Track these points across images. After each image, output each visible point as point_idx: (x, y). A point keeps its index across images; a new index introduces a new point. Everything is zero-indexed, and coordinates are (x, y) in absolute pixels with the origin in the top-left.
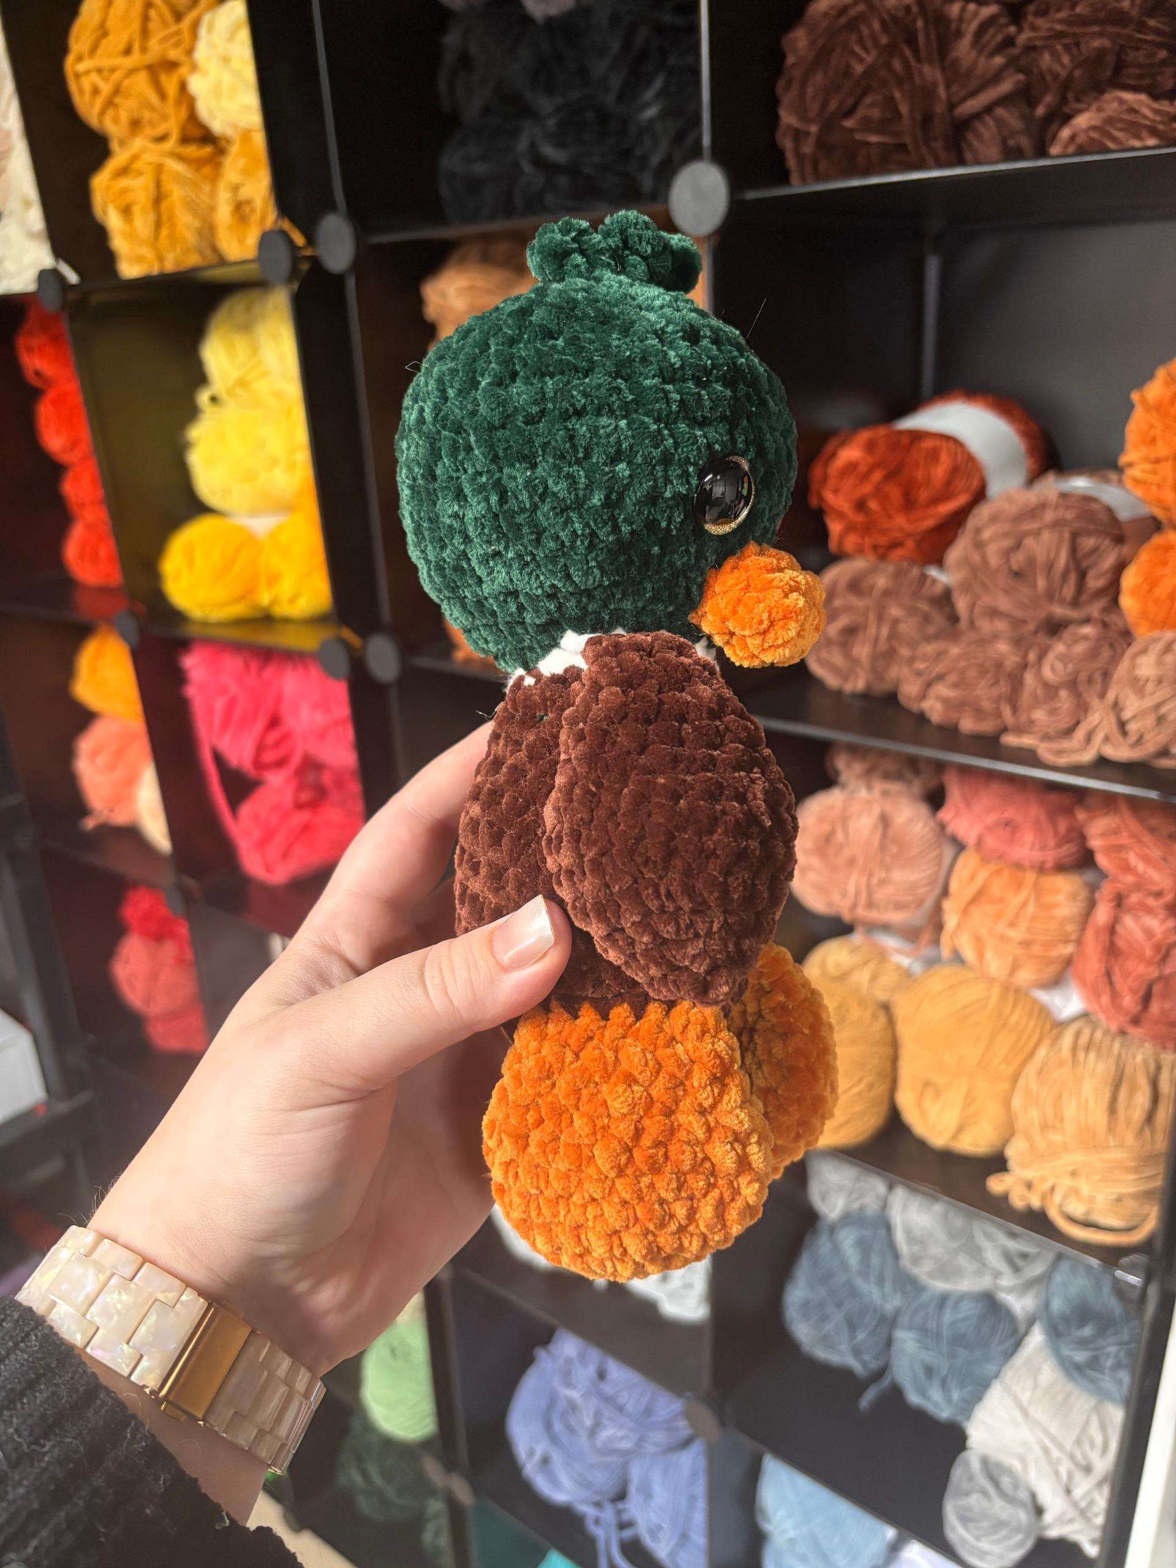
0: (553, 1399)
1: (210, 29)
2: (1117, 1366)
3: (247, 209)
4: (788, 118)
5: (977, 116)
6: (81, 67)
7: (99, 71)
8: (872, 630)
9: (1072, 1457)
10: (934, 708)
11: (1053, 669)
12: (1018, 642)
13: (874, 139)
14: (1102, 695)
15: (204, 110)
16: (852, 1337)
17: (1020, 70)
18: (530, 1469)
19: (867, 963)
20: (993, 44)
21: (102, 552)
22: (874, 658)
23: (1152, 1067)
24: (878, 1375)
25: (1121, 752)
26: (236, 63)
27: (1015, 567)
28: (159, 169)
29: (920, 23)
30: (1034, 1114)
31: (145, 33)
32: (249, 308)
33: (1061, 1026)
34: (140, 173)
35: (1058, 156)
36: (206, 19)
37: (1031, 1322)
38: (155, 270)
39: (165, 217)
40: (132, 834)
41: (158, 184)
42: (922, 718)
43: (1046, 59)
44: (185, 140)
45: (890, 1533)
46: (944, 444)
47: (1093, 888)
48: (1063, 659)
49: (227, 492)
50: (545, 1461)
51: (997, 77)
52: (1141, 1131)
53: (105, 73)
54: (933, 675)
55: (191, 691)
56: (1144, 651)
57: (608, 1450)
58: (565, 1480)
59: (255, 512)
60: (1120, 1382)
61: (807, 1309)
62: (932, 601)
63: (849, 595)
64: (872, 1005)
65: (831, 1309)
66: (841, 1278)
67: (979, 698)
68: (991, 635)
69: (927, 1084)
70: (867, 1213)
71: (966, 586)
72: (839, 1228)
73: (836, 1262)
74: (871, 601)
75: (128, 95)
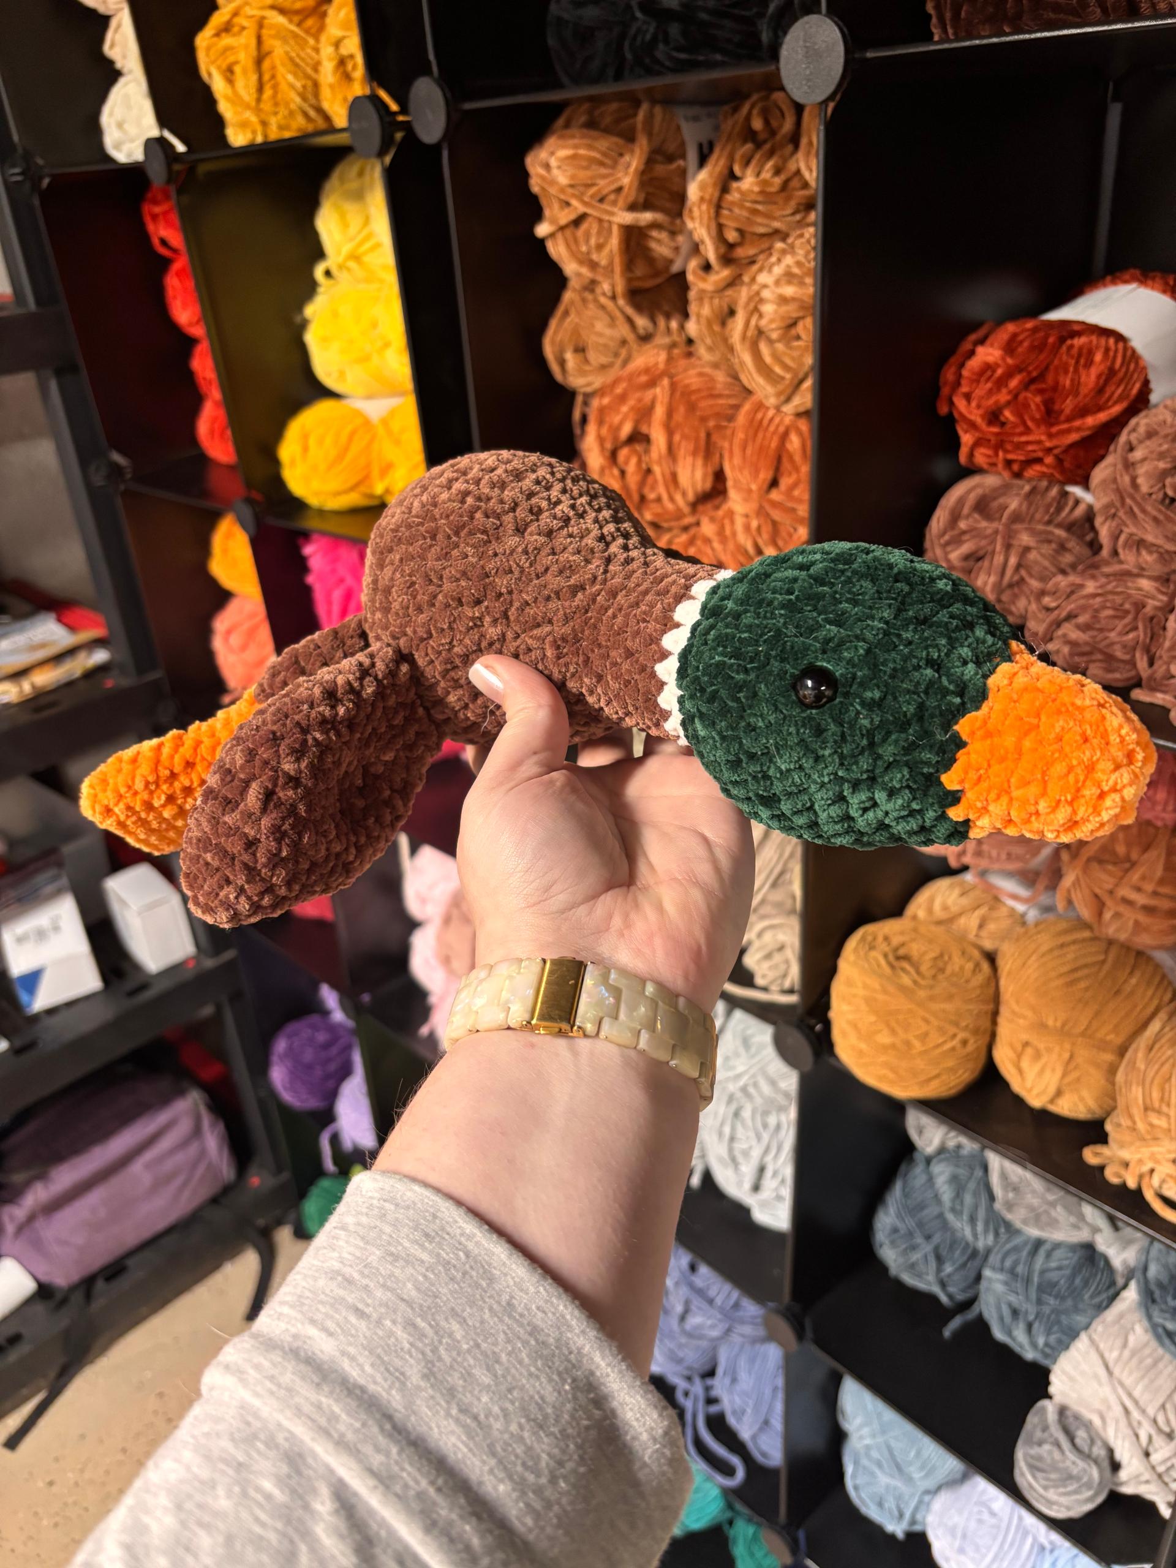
3: (349, 67)
8: (999, 559)
9: (1154, 1422)
10: (1061, 652)
12: (1165, 580)
16: (939, 1270)
19: (978, 907)
22: (999, 588)
24: (964, 1306)
27: (1171, 492)
30: (1139, 1093)
34: (243, 28)
38: (260, 138)
39: (266, 77)
41: (260, 41)
45: (956, 1462)
46: (1103, 341)
54: (1064, 614)
55: (312, 580)
57: (698, 1335)
59: (369, 395)
61: (896, 1236)
62: (1070, 527)
63: (976, 516)
64: (976, 954)
65: (919, 1240)
66: (931, 1211)
67: (1112, 644)
68: (1135, 571)
69: (1026, 1044)
70: (965, 1152)
71: (1113, 511)
72: (934, 1161)
73: (929, 1194)
74: (999, 526)
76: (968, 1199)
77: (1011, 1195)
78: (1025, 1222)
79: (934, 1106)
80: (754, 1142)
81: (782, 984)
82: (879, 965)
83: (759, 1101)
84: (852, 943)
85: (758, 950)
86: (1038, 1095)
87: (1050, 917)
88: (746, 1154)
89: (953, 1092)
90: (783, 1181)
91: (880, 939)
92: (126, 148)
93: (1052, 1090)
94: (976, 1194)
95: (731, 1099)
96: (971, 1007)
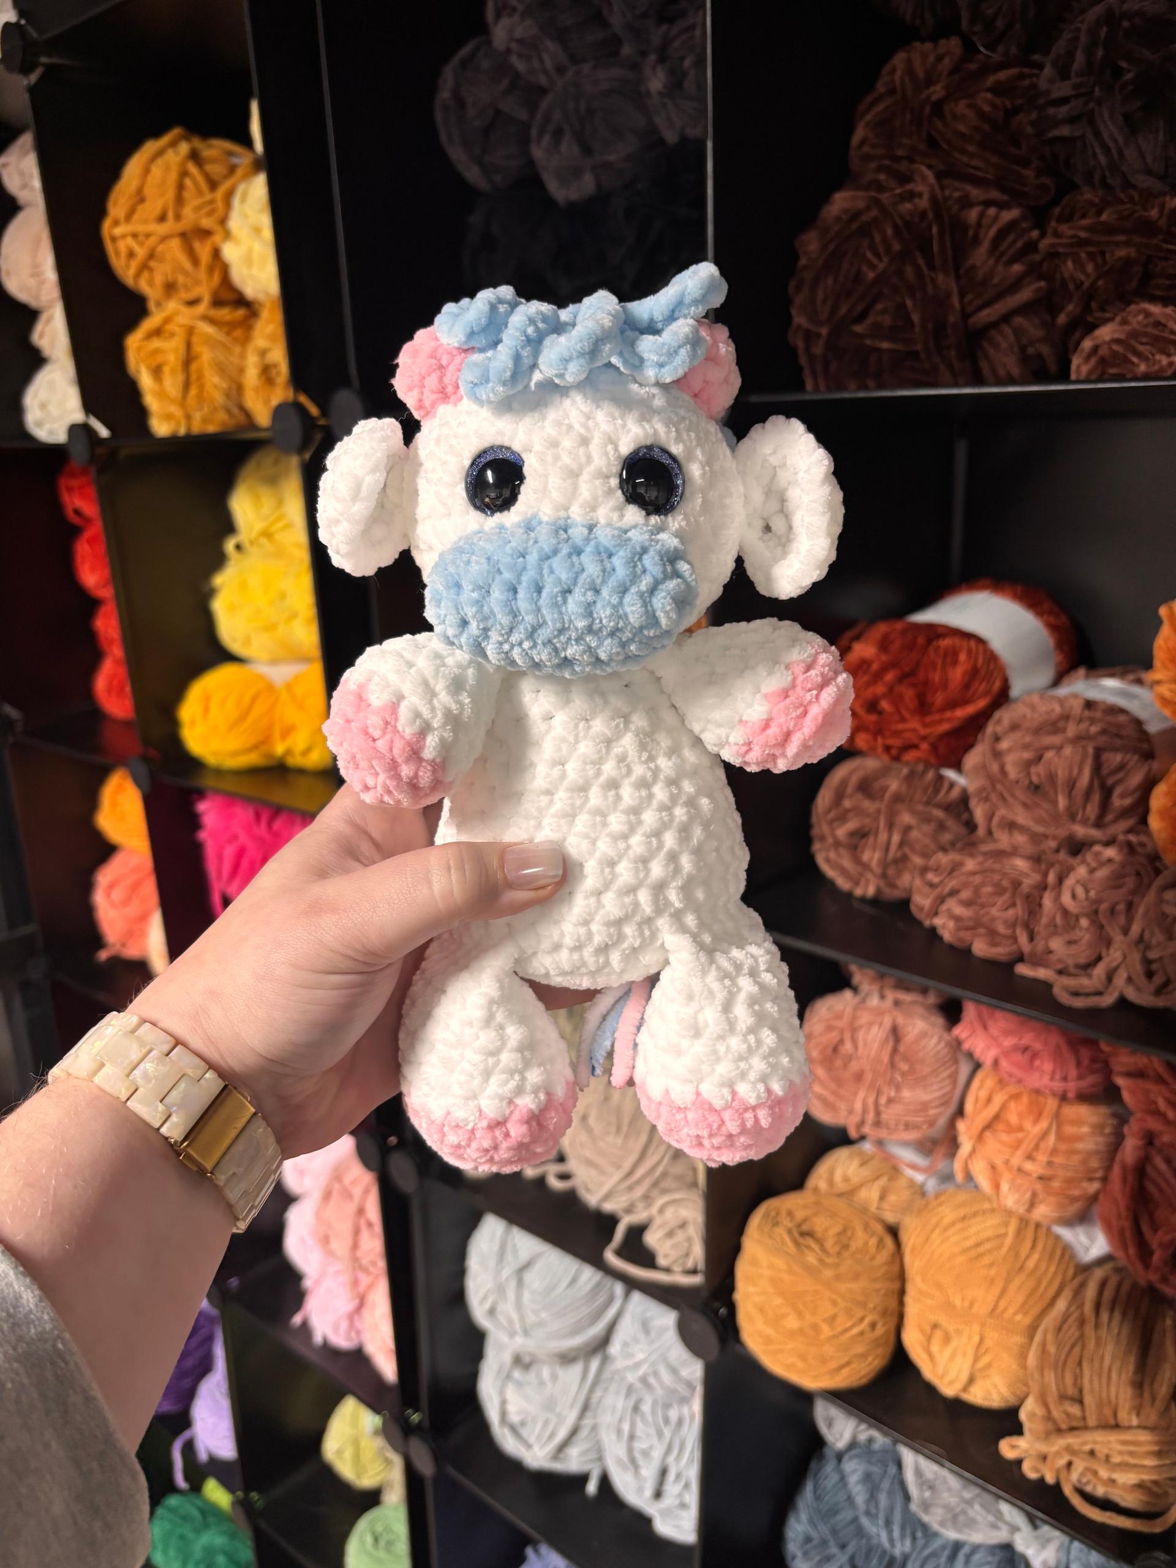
1: (244, 199)
3: (274, 372)
4: (799, 319)
5: (995, 325)
6: (118, 231)
7: (135, 236)
8: (883, 836)
10: (945, 927)
11: (1074, 896)
12: (1036, 859)
13: (885, 345)
14: (1126, 931)
15: (237, 275)
17: (1040, 277)
19: (877, 1178)
20: (1012, 251)
22: (884, 864)
25: (1145, 997)
26: (266, 234)
27: (1035, 779)
28: (190, 331)
29: (935, 230)
30: (1052, 1379)
31: (179, 200)
32: (276, 462)
33: (1084, 1270)
34: (172, 335)
36: (241, 188)
38: (183, 430)
39: (194, 377)
41: (189, 346)
43: (1069, 266)
44: (217, 303)
46: (965, 643)
48: (1085, 884)
49: (247, 641)
51: (1015, 286)
53: (141, 238)
54: (947, 890)
55: (203, 835)
59: (274, 662)
61: (808, 1546)
62: (948, 808)
63: (859, 796)
64: (879, 1229)
65: (834, 1550)
66: (846, 1515)
67: (993, 919)
68: (1009, 849)
69: (935, 1326)
70: (876, 1446)
71: (984, 794)
72: (846, 1458)
73: (842, 1496)
74: (882, 805)
75: (161, 260)
76: (883, 1499)
77: (927, 1494)
78: (942, 1524)
79: (845, 1398)
80: (655, 1441)
81: (684, 1263)
82: (783, 1243)
83: (659, 1392)
84: (756, 1220)
85: (659, 1228)
86: (951, 1383)
87: (950, 1188)
88: (646, 1454)
89: (864, 1381)
90: (687, 1486)
91: (784, 1213)
92: (47, 427)
93: (964, 1377)
94: (891, 1493)
95: (630, 1390)
96: (877, 1286)
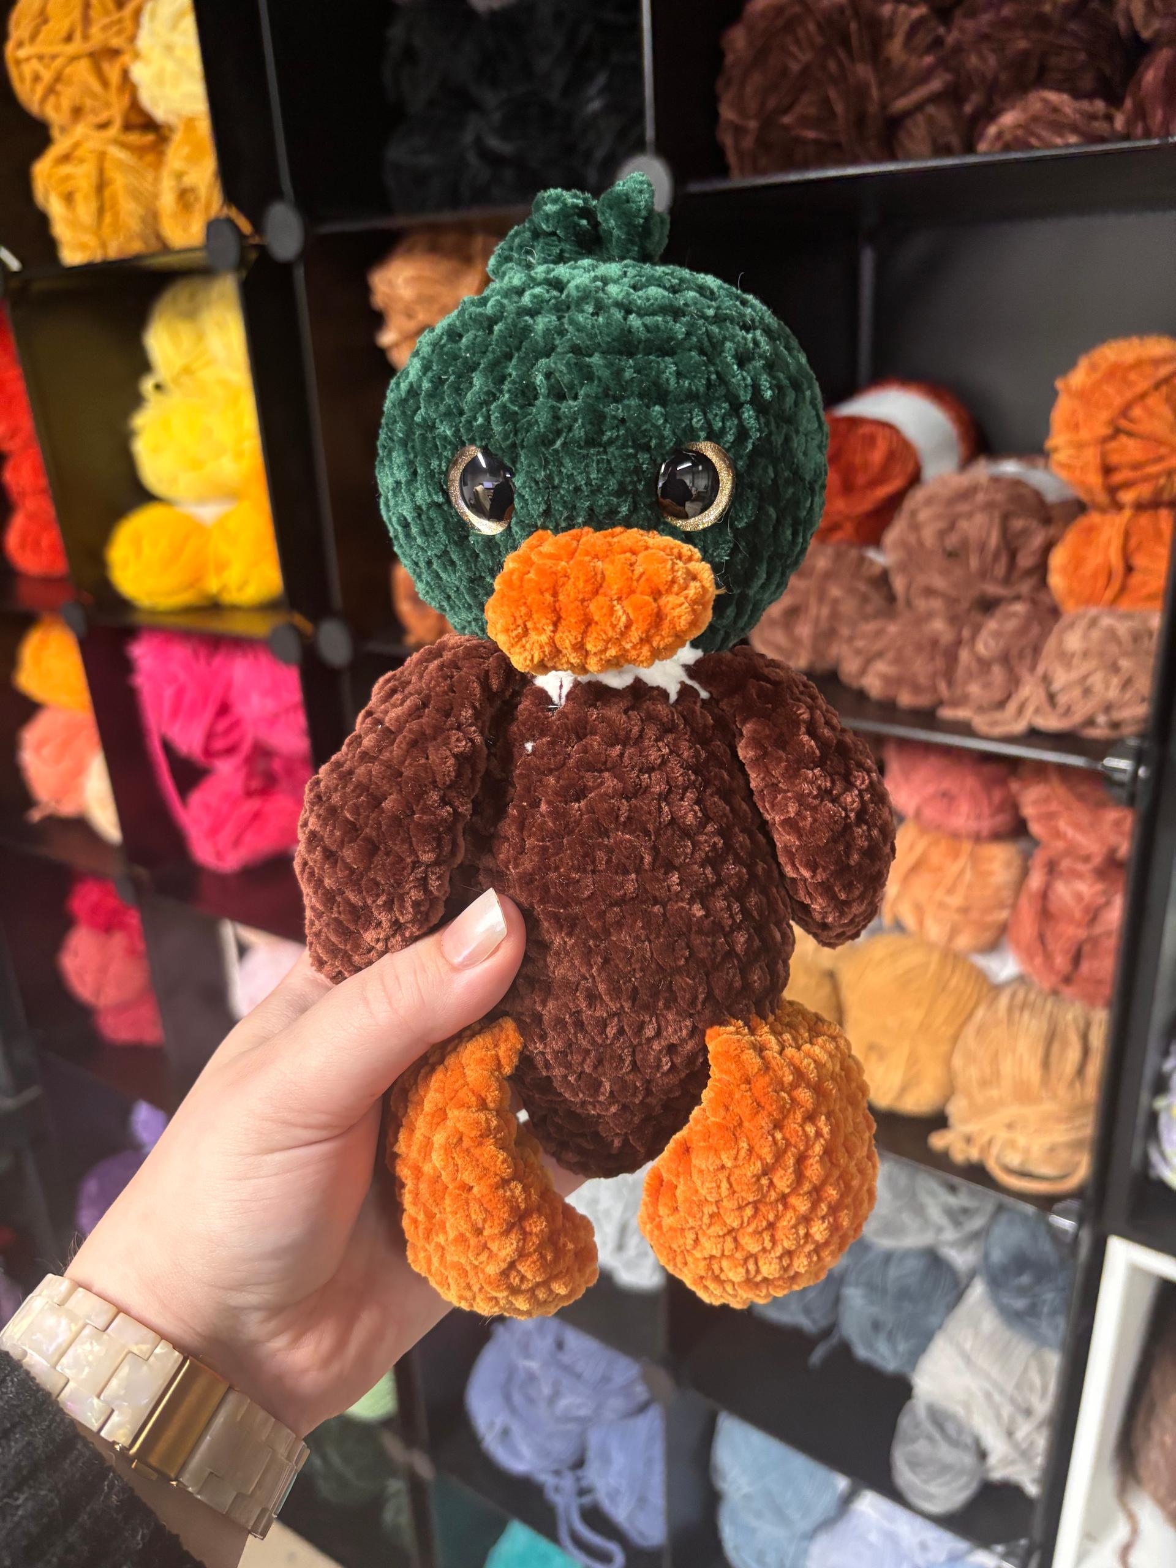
0: (511, 1372)
1: (153, 16)
2: (1054, 1313)
3: (192, 197)
4: (727, 113)
5: (908, 113)
6: (22, 53)
7: (40, 58)
8: (813, 610)
9: (1012, 1401)
10: (873, 684)
11: (986, 645)
12: (952, 620)
13: (811, 134)
14: (1033, 668)
15: (146, 98)
17: (947, 69)
18: (492, 1443)
20: (924, 45)
21: (45, 543)
23: (1082, 1025)
24: (828, 1332)
25: (1051, 723)
26: (179, 52)
27: (949, 548)
28: (102, 156)
29: (853, 25)
30: (974, 1073)
31: (86, 19)
32: (192, 297)
33: (997, 989)
34: (82, 161)
35: (985, 154)
37: (972, 1275)
38: (98, 257)
39: (107, 205)
40: (81, 825)
41: (101, 171)
42: (861, 695)
43: (973, 60)
44: (127, 127)
45: (842, 1483)
46: (881, 431)
47: (1027, 857)
48: (997, 635)
49: (173, 480)
50: (506, 1433)
51: (925, 76)
52: (1071, 1084)
53: (46, 60)
54: (873, 652)
55: (140, 681)
56: (1072, 625)
57: (567, 1419)
58: (525, 1450)
59: (202, 500)
60: (1056, 1328)
62: (870, 582)
64: (817, 973)
67: (916, 674)
68: (927, 614)
71: (904, 566)
74: (811, 583)
75: (69, 83)
86: (887, 1095)
88: (607, 1213)
93: (898, 1087)
